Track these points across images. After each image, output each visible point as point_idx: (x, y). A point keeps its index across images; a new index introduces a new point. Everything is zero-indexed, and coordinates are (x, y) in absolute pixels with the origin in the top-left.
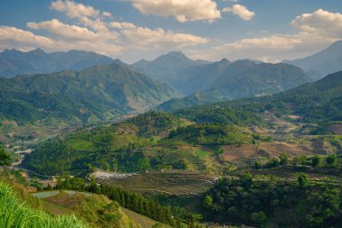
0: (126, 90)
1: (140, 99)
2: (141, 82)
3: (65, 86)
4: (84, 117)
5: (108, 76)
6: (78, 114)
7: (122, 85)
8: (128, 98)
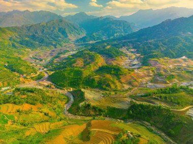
0: (67, 31)
1: (72, 35)
2: (72, 27)
3: (44, 30)
4: (55, 46)
5: (59, 25)
6: (52, 45)
7: (65, 29)
8: (68, 35)
